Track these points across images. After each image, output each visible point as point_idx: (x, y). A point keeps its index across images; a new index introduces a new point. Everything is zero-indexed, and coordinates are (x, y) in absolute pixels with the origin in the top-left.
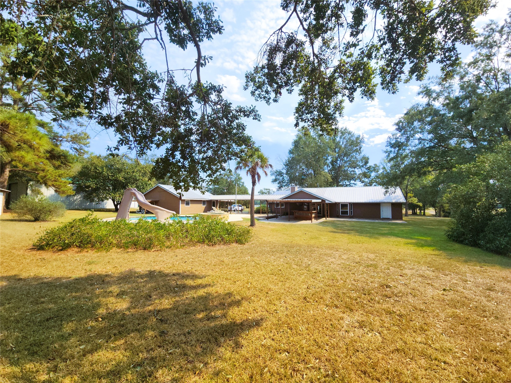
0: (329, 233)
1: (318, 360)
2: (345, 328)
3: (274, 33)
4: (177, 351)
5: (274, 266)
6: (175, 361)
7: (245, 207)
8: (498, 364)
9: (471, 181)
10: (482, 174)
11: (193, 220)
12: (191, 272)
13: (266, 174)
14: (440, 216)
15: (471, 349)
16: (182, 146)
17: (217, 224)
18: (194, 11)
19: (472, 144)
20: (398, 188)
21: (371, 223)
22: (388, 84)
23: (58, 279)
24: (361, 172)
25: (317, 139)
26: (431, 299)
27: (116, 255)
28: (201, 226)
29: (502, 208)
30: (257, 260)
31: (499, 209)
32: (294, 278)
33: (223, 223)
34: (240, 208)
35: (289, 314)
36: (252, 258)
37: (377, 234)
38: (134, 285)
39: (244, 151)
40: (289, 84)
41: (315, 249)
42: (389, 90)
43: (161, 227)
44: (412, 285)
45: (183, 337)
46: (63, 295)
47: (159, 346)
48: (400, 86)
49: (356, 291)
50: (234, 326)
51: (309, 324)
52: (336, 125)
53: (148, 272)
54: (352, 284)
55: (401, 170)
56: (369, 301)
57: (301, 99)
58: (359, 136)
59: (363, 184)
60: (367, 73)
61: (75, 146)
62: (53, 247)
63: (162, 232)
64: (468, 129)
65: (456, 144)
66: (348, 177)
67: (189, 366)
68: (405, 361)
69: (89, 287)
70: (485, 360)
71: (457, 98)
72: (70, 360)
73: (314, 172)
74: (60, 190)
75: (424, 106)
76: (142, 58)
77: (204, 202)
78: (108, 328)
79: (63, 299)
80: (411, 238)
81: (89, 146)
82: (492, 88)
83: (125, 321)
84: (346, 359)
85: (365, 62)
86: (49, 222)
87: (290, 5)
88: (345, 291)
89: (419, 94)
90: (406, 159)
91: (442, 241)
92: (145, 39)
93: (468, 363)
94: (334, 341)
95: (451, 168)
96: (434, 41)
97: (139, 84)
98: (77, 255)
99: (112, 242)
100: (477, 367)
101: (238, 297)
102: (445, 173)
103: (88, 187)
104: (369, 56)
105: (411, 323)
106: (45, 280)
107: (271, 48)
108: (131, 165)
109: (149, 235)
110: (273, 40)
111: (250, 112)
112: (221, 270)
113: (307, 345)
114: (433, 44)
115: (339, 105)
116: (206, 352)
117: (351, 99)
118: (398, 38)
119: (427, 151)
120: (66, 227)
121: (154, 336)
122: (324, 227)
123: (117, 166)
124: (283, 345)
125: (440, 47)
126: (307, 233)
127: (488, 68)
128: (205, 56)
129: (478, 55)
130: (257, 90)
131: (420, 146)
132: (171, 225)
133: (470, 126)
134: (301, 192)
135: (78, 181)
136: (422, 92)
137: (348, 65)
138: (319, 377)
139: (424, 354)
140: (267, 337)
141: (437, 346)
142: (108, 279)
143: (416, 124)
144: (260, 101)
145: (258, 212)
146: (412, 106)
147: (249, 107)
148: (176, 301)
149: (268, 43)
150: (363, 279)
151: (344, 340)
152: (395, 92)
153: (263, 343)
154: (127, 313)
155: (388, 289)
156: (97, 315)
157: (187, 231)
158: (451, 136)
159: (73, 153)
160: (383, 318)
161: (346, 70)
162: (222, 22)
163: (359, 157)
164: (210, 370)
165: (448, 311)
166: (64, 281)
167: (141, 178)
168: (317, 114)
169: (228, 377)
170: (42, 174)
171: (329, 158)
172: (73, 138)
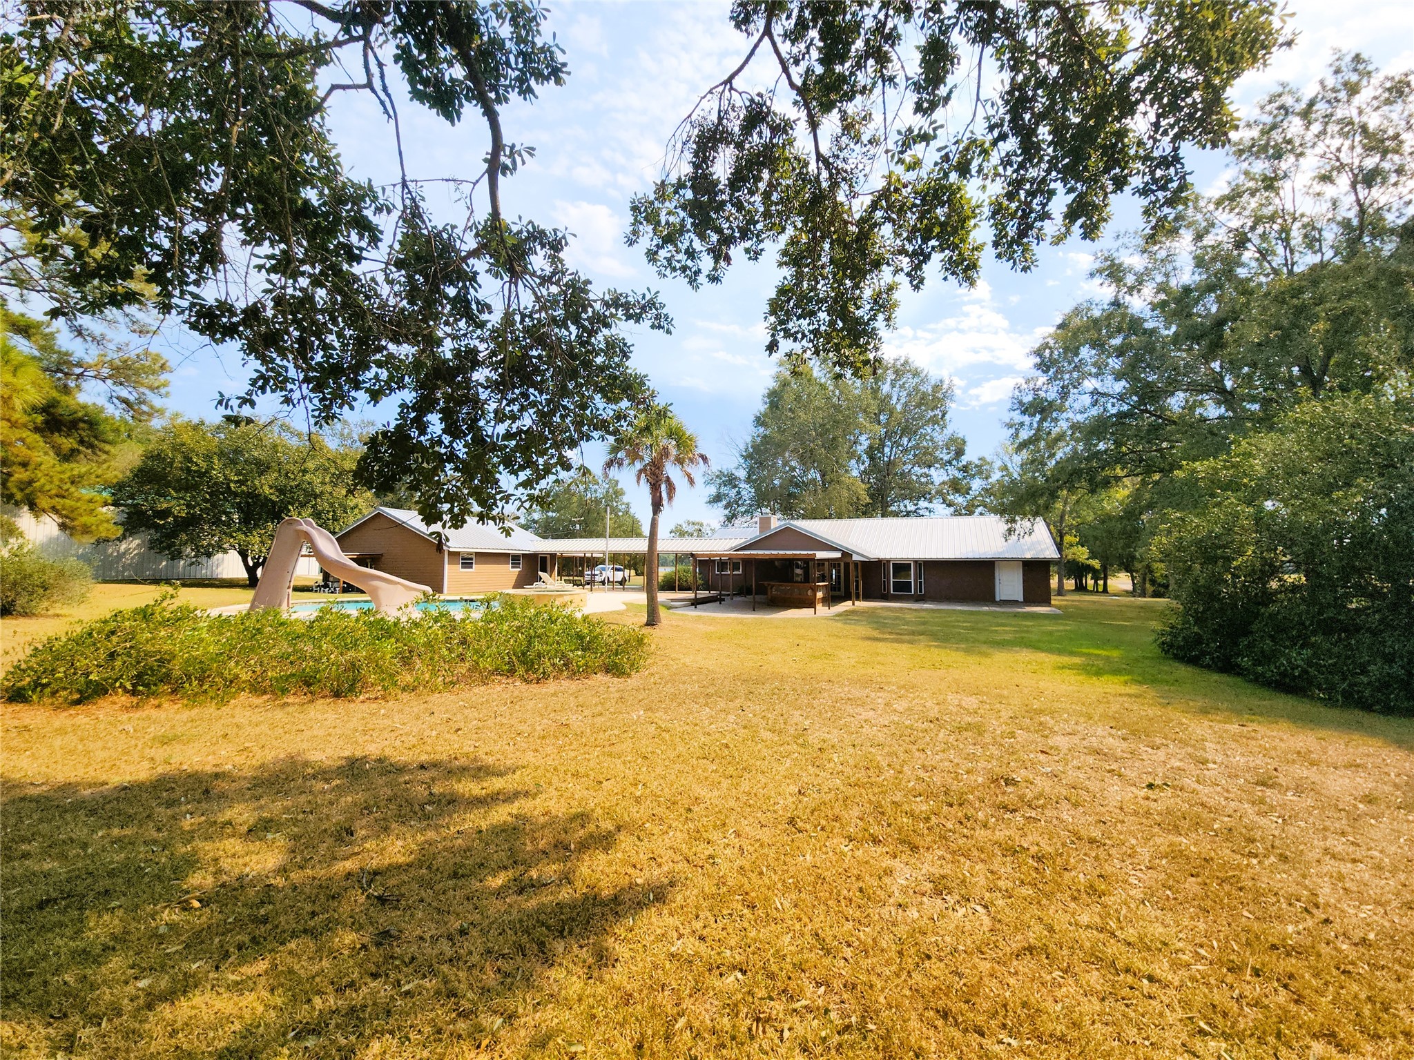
0: (860, 642)
1: (823, 989)
2: (898, 897)
3: (711, 92)
4: (428, 985)
5: (709, 734)
6: (419, 1016)
7: (633, 572)
8: (1293, 985)
9: (1218, 505)
10: (1245, 485)
11: (483, 609)
12: (472, 756)
13: (691, 481)
14: (1143, 594)
15: (1219, 941)
16: (448, 398)
17: (552, 620)
18: (482, 14)
19: (1223, 410)
20: (1039, 520)
21: (972, 613)
22: (1010, 245)
23: (67, 788)
24: (946, 478)
25: (831, 388)
26: (1118, 811)
27: (248, 714)
28: (505, 628)
29: (1293, 572)
30: (664, 721)
31: (1286, 577)
32: (764, 766)
33: (570, 617)
34: (619, 576)
35: (747, 867)
36: (650, 714)
37: (985, 643)
38: (303, 798)
39: (625, 417)
40: (752, 233)
41: (824, 685)
42: (1015, 263)
43: (385, 630)
44: (1072, 775)
45: (445, 946)
46: (81, 833)
47: (372, 975)
48: (1041, 250)
49: (928, 795)
50: (594, 905)
51: (800, 891)
52: (877, 349)
53: (343, 762)
54: (918, 778)
55: (1049, 473)
56: (961, 823)
57: (785, 278)
58: (941, 381)
59: (952, 509)
60: (958, 215)
61: (124, 393)
62: (54, 693)
63: (389, 647)
64: (1213, 370)
65: (1183, 408)
66: (912, 490)
67: (462, 1026)
68: (1049, 978)
69: (161, 810)
70: (1256, 973)
71: (1187, 290)
72: (110, 1020)
73: (823, 476)
74: (76, 523)
75: (1106, 307)
76: (325, 140)
77: (515, 559)
78: (221, 930)
79: (85, 846)
80: (1072, 654)
81: (167, 394)
82: (1274, 264)
83: (271, 907)
84: (897, 981)
85: (951, 185)
86: (41, 620)
87: (755, 17)
88: (898, 797)
89: (1092, 275)
90: (1061, 444)
91: (1147, 658)
92: (334, 87)
93: (1213, 981)
94: (866, 934)
95: (1171, 471)
96: (1127, 136)
97: (316, 215)
98: (125, 716)
99: (237, 677)
100: (1237, 992)
101: (607, 825)
102: (1157, 483)
103: (165, 514)
104: (963, 169)
105: (1066, 875)
106: (32, 791)
107: (703, 132)
108: (298, 450)
109: (352, 653)
110: (707, 110)
111: (643, 308)
112: (560, 749)
113: (793, 948)
114: (1124, 146)
115: (885, 296)
116: (512, 984)
117: (917, 282)
118: (1037, 124)
119: (1113, 425)
120: (90, 634)
121: (358, 946)
122: (847, 627)
123: (256, 454)
124: (728, 953)
125: (1142, 153)
126: (802, 642)
127: (1267, 211)
128: (513, 147)
129: (1242, 177)
130: (662, 247)
131: (1094, 412)
132: (416, 625)
133: (1218, 363)
134: (787, 530)
135: (132, 497)
136: (1100, 271)
137: (909, 189)
138: (823, 1034)
139: (1097, 957)
140: (686, 932)
141: (1131, 933)
142: (224, 785)
143: (1086, 353)
144: (670, 277)
145: (669, 585)
146: (1075, 305)
147: (639, 292)
148: (426, 842)
149: (694, 117)
150: (946, 764)
151: (893, 929)
152: (1029, 268)
153: (673, 949)
154: (279, 882)
155: (1010, 789)
156: (187, 893)
157: (463, 642)
158: (1172, 386)
159: (117, 414)
160: (995, 867)
161: (905, 204)
162: (563, 52)
163: (940, 437)
164: (522, 1033)
165: (1159, 840)
166: (88, 792)
167: (329, 489)
168: (828, 318)
169: (573, 1049)
170: (20, 475)
171: (863, 438)
172: (118, 368)
